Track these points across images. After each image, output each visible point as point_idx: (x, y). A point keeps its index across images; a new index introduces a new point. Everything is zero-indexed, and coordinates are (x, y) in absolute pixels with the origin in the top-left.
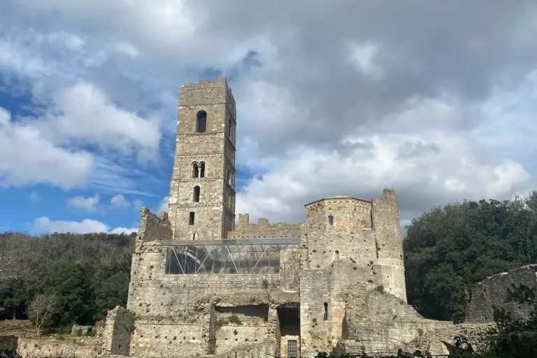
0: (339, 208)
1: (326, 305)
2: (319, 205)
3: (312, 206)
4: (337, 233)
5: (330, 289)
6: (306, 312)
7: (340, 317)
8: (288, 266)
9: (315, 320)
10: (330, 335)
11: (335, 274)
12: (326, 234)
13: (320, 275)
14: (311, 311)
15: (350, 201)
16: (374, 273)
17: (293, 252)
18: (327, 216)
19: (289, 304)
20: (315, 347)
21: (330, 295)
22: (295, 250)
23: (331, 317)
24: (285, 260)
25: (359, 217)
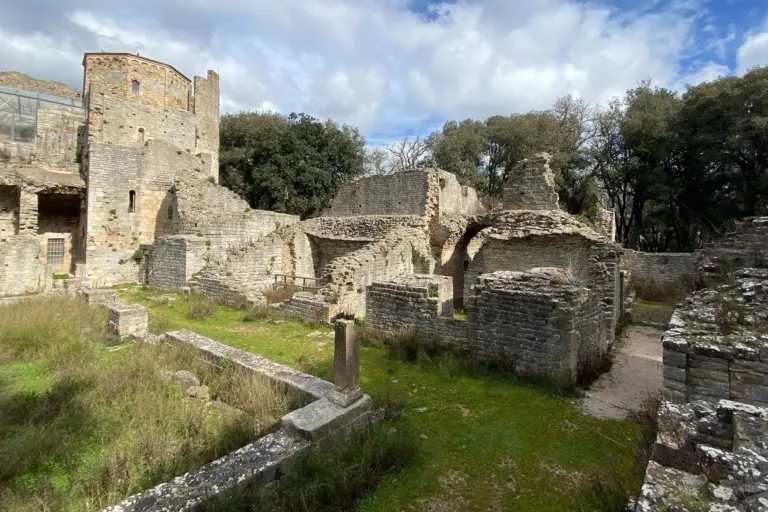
0: (150, 74)
1: (132, 193)
2: (115, 60)
3: (101, 58)
4: (143, 106)
5: (140, 174)
6: (98, 200)
7: (152, 209)
8: (52, 136)
9: (113, 212)
10: (137, 230)
11: (150, 156)
12: (126, 103)
13: (126, 154)
14: (107, 200)
15: (168, 70)
16: (203, 162)
17: (64, 117)
18: (129, 79)
19: (62, 188)
20: (111, 245)
21: (139, 182)
22: (68, 114)
23: (139, 209)
24: (49, 125)
25: (176, 94)
